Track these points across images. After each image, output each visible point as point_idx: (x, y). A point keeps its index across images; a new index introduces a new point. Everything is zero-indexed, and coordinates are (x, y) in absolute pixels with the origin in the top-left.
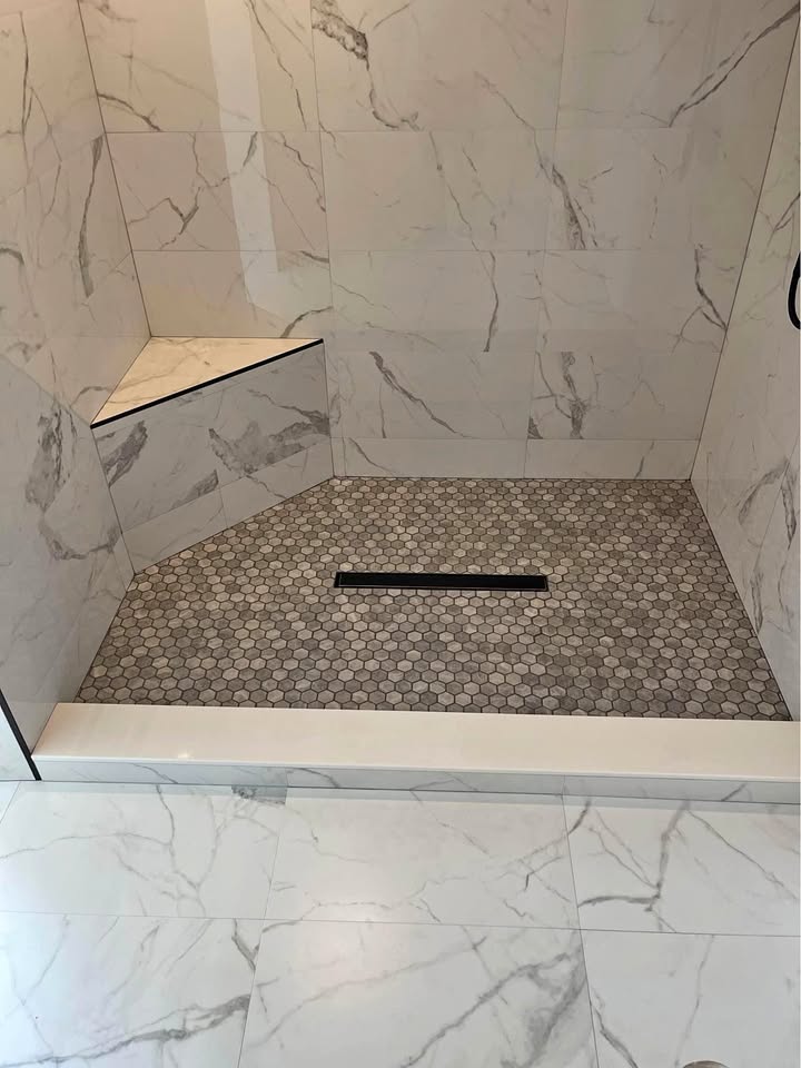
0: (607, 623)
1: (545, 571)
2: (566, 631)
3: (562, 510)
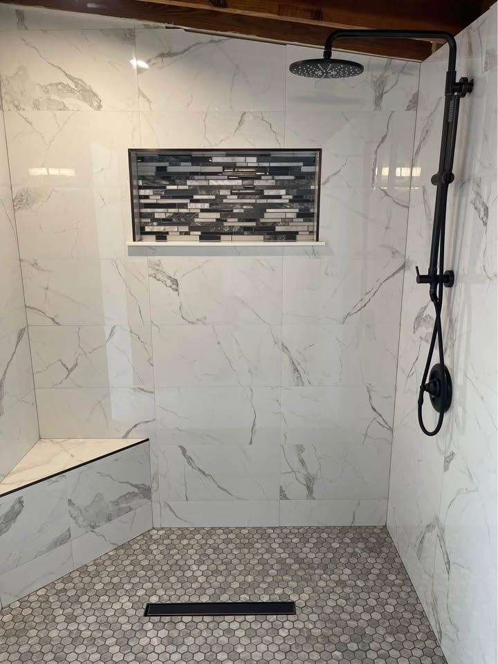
0: (336, 640)
1: (293, 598)
2: (308, 648)
3: (304, 550)
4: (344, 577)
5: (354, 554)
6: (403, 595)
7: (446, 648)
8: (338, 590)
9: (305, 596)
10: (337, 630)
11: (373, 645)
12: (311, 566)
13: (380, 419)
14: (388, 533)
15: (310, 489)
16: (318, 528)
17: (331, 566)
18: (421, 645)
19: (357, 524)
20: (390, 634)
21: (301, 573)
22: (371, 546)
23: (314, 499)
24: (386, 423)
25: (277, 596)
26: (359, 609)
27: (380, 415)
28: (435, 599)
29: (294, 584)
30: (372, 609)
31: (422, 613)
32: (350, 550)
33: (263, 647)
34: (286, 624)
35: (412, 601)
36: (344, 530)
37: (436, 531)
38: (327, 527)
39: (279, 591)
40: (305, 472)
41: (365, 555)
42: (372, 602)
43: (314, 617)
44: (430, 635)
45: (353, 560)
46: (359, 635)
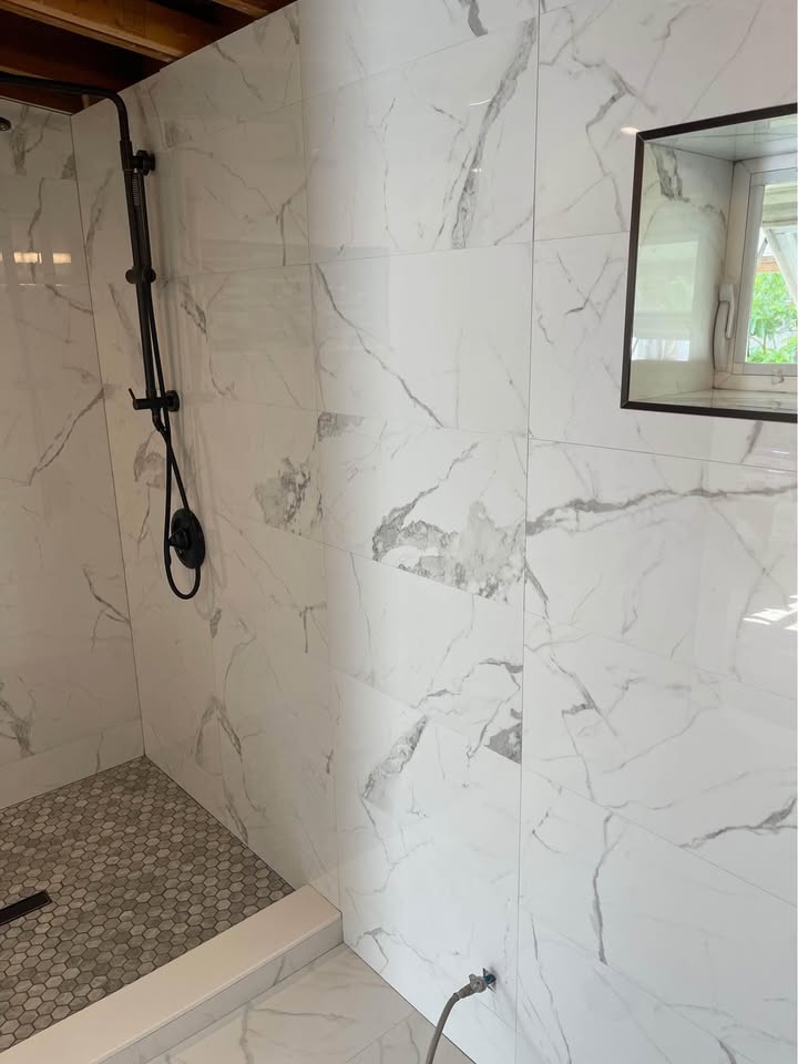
1: (41, 887)
2: (86, 927)
4: (107, 833)
5: (111, 803)
6: (189, 818)
7: (254, 845)
8: (104, 849)
9: (58, 877)
10: (117, 892)
11: (168, 885)
12: (53, 841)
13: (110, 611)
14: (150, 763)
15: (24, 743)
16: (48, 794)
17: (83, 829)
18: (227, 856)
19: (104, 767)
20: (186, 862)
21: (43, 855)
22: (133, 784)
23: (32, 754)
24: (119, 614)
25: (15, 894)
26: (138, 857)
27: (110, 606)
28: (230, 798)
29: (37, 872)
30: (157, 848)
31: (218, 825)
32: (106, 800)
33: (19, 957)
34: (43, 918)
35: (202, 818)
36: (87, 783)
37: (217, 713)
38: (61, 789)
39: (17, 889)
40: (11, 720)
41: (127, 797)
42: (153, 842)
43: (80, 893)
44: (234, 841)
45: (113, 810)
46: (148, 882)
